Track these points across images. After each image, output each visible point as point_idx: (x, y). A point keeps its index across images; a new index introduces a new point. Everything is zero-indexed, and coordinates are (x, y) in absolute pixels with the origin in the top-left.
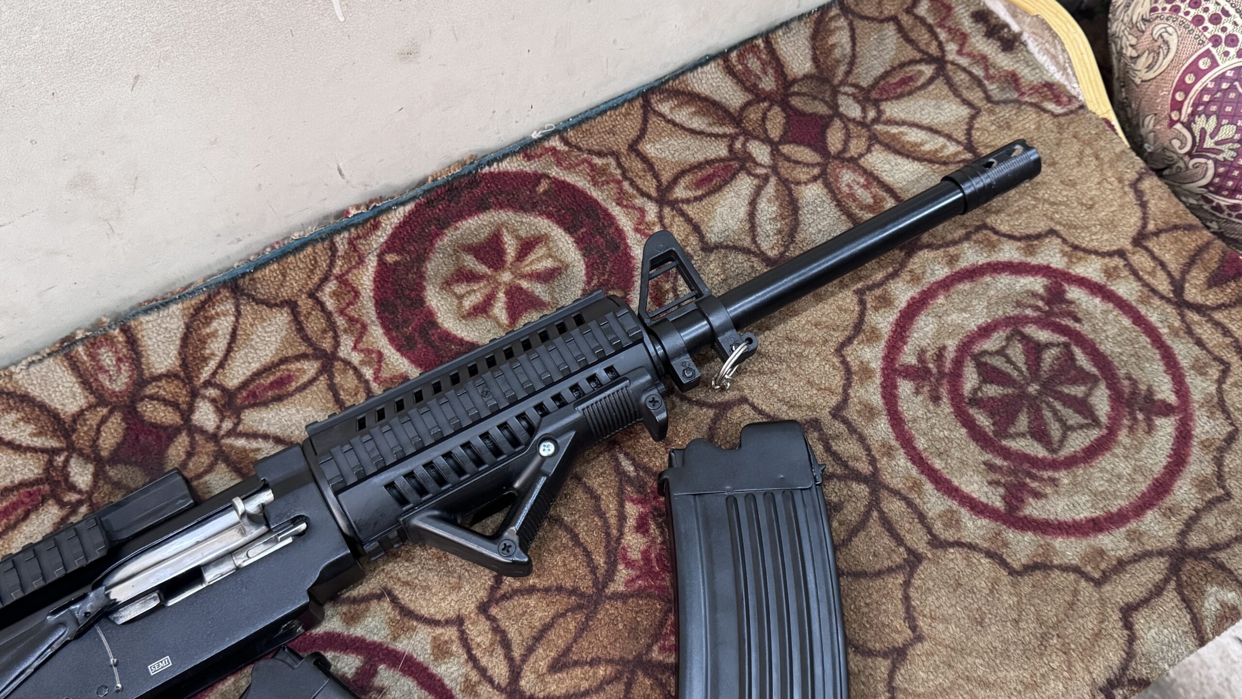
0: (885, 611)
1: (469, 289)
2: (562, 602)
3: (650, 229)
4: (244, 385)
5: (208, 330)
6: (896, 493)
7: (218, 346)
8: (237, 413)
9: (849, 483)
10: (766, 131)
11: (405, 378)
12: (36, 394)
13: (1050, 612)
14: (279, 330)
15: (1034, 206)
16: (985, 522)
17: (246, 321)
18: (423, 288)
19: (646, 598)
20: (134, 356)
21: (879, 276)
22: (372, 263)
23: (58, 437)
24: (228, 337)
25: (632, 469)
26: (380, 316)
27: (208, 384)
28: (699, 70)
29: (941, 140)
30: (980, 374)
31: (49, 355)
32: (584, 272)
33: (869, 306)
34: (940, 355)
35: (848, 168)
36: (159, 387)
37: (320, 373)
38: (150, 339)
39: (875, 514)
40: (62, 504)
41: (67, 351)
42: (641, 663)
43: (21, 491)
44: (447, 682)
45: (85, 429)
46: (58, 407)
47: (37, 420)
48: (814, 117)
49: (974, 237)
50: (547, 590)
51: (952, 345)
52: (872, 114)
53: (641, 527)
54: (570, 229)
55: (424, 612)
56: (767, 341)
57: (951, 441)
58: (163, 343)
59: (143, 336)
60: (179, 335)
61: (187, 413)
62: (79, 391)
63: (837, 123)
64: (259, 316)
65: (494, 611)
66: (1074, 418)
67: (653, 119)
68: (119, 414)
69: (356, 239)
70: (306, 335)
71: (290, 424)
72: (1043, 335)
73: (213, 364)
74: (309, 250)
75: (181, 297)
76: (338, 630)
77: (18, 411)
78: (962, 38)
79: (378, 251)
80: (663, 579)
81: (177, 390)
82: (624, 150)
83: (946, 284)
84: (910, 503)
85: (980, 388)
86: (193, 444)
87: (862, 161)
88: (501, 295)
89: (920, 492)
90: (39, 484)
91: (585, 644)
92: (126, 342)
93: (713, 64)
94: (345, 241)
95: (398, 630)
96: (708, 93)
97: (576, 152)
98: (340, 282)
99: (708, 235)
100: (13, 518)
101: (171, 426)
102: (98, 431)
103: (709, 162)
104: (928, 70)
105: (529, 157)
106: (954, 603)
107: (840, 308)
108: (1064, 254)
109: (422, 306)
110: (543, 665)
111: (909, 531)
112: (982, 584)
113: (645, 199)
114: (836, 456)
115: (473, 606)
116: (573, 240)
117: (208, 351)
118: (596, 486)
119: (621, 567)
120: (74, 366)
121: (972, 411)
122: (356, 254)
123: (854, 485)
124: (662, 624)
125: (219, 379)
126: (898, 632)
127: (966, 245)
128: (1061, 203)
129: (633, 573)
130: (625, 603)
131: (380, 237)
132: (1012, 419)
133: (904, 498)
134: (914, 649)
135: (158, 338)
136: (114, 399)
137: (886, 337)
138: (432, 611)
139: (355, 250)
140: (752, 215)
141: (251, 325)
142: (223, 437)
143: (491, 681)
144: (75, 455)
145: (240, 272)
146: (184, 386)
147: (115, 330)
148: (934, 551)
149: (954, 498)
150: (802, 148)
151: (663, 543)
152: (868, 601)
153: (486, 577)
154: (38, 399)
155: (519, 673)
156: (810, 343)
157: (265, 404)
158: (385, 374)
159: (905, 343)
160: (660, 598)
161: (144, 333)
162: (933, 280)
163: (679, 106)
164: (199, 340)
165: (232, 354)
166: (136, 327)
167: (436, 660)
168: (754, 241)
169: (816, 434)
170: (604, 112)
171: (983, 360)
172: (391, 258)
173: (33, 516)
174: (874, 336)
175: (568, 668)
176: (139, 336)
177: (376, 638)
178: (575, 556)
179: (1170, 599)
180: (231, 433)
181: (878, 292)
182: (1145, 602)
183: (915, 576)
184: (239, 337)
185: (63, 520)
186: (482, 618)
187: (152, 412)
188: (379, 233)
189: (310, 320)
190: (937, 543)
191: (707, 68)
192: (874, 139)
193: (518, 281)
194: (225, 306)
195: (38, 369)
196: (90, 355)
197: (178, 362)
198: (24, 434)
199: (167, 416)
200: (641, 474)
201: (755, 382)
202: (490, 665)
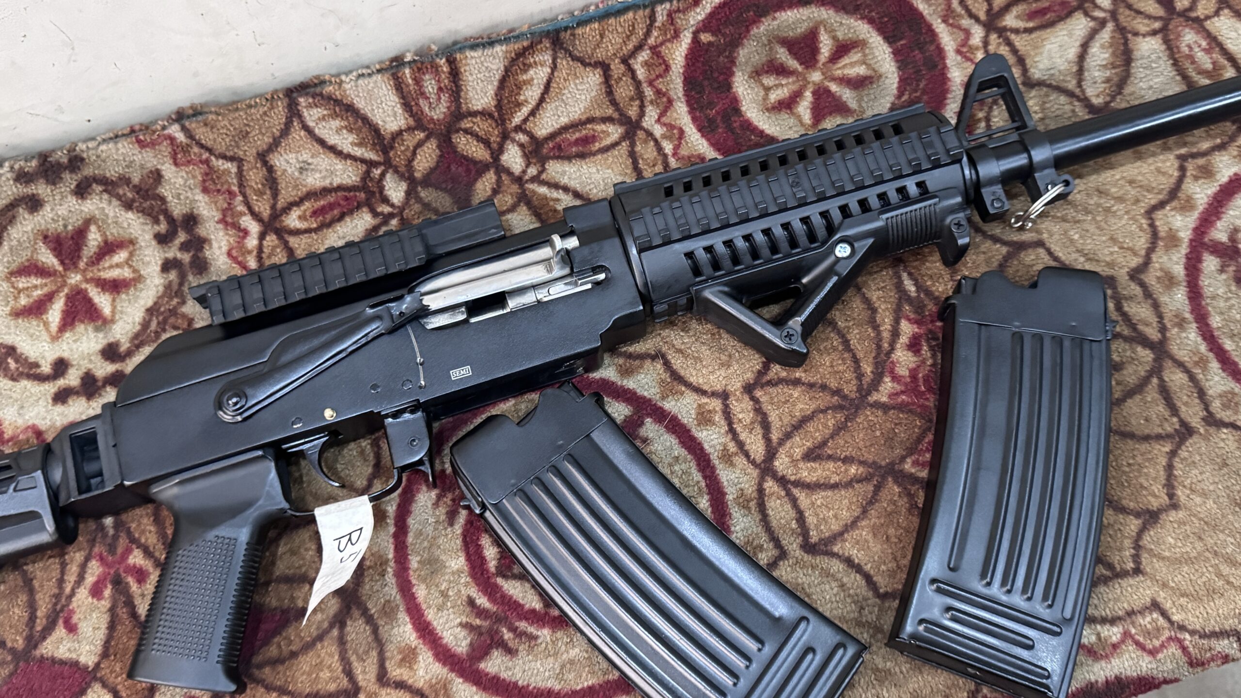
0: (1146, 474)
1: (777, 82)
2: (824, 400)
3: (972, 53)
4: (552, 136)
5: (525, 77)
6: (1180, 365)
7: (531, 94)
8: (542, 162)
9: (1134, 345)
11: (702, 159)
12: (360, 106)
14: (590, 90)
17: (561, 75)
18: (732, 74)
19: (907, 413)
20: (454, 89)
21: (1205, 145)
22: (686, 39)
23: (377, 151)
24: (542, 87)
25: (913, 289)
26: (687, 94)
27: (518, 129)
31: (379, 71)
32: (895, 85)
33: (1188, 174)
35: (1192, 28)
36: (474, 123)
37: (623, 138)
38: (471, 74)
39: (1155, 381)
40: (375, 214)
41: (394, 71)
42: (893, 471)
43: (339, 194)
44: (706, 446)
45: (403, 148)
46: (380, 123)
47: (359, 131)
50: (811, 386)
53: (914, 346)
54: (889, 39)
55: (693, 380)
58: (482, 81)
59: (465, 71)
60: (497, 77)
61: (497, 153)
62: (400, 111)
64: (573, 72)
65: (758, 393)
68: (435, 141)
69: (675, 12)
70: (615, 99)
71: (589, 181)
73: (525, 110)
74: (630, 15)
75: (506, 39)
76: (613, 379)
77: (342, 119)
79: (694, 28)
80: (927, 399)
81: (491, 130)
84: (1192, 378)
86: (499, 181)
87: (1209, 25)
88: (808, 95)
89: (1205, 369)
90: (355, 191)
91: (842, 442)
92: (450, 73)
94: (665, 13)
95: (668, 391)
98: (653, 53)
99: (1032, 70)
100: (328, 217)
101: (481, 161)
102: (414, 153)
106: (1217, 480)
107: (1158, 170)
109: (728, 91)
110: (798, 452)
113: (973, 21)
114: (1125, 316)
115: (739, 384)
116: (890, 50)
117: (522, 98)
118: (874, 299)
119: (887, 379)
120: (399, 86)
122: (672, 28)
123: (1139, 349)
124: (919, 440)
125: (529, 125)
126: (1155, 496)
129: (899, 388)
130: (885, 413)
131: (699, 15)
133: (1187, 371)
134: (1167, 516)
135: (479, 76)
136: (432, 126)
137: (1201, 208)
138: (701, 381)
139: (672, 24)
140: (1082, 57)
141: (564, 79)
142: (527, 181)
143: (747, 455)
144: (390, 171)
145: (565, 24)
146: (497, 126)
147: (441, 59)
148: (1208, 428)
151: (934, 365)
152: (1131, 461)
153: (755, 361)
154: (362, 112)
155: (775, 454)
156: (1120, 199)
157: (569, 158)
158: (684, 152)
159: (1219, 219)
160: (921, 416)
161: (467, 68)
164: (516, 85)
165: (544, 105)
166: (461, 60)
167: (699, 425)
168: (1079, 85)
169: (1110, 291)
172: (706, 38)
173: (348, 219)
174: (1188, 206)
175: (822, 460)
176: (462, 70)
177: (646, 394)
178: (843, 359)
180: (535, 179)
181: (1201, 161)
183: (1183, 448)
184: (552, 89)
185: (376, 228)
186: (746, 398)
187: (465, 145)
188: (698, 10)
189: (620, 85)
190: (1212, 421)
193: (827, 83)
194: (543, 56)
195: (366, 82)
196: (415, 79)
197: (493, 103)
198: (346, 141)
199: (477, 151)
200: (922, 296)
201: (1056, 228)
202: (748, 441)
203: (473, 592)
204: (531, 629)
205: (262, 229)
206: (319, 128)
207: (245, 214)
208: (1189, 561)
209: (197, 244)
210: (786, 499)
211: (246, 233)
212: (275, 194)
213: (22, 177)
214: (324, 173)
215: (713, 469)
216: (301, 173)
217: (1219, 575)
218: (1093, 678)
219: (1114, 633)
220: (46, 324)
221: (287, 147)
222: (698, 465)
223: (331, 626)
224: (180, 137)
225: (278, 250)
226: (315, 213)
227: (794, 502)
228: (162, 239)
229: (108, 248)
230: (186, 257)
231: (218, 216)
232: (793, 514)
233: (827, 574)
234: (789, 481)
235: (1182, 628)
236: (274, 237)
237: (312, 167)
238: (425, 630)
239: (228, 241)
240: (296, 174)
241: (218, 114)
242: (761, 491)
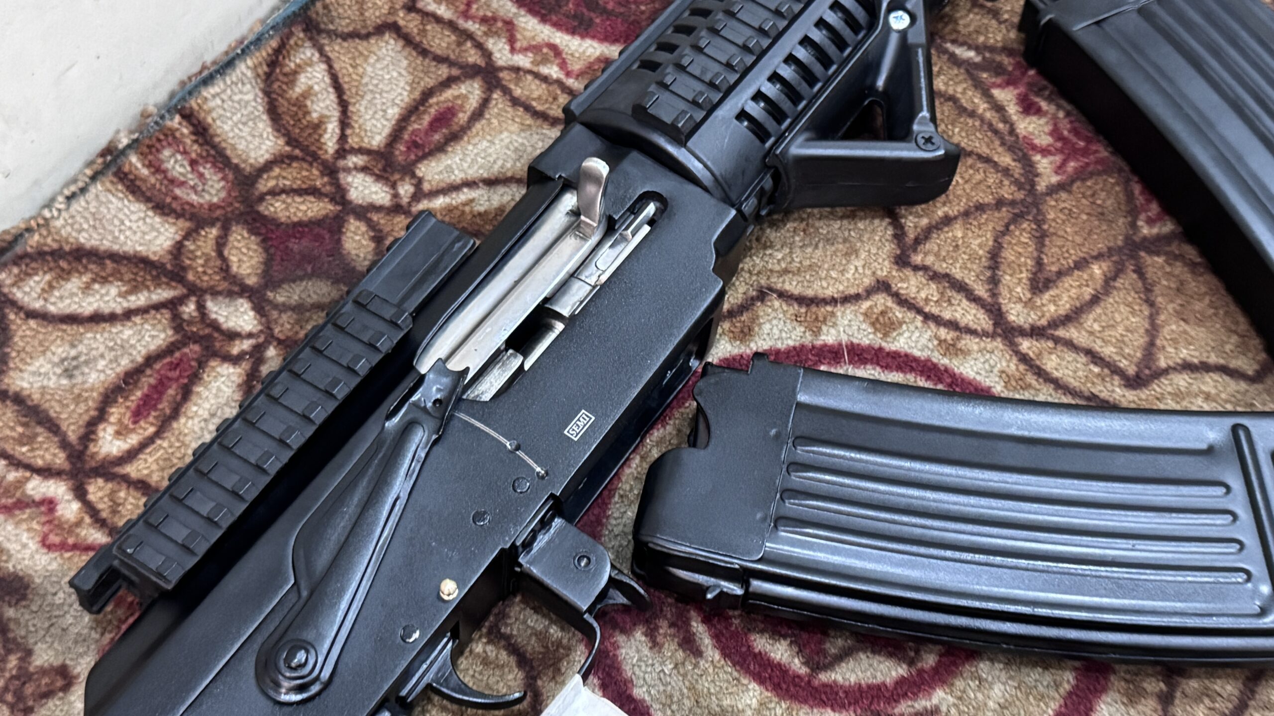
2: (991, 223)
4: (394, 137)
5: (298, 90)
7: (324, 105)
8: (408, 171)
12: (94, 243)
14: (395, 62)
17: (343, 65)
19: (1091, 178)
20: (212, 152)
23: (168, 284)
24: (331, 90)
25: (971, 54)
27: (342, 152)
31: (94, 178)
36: (276, 178)
37: (488, 91)
38: (224, 121)
40: (235, 360)
41: (113, 169)
42: (1137, 245)
43: (157, 366)
44: (917, 353)
45: (200, 261)
46: (139, 248)
47: (117, 275)
50: (966, 214)
53: (1028, 108)
55: (830, 292)
58: (245, 124)
60: (261, 108)
61: (339, 195)
62: (158, 219)
64: (357, 54)
65: (917, 259)
68: (240, 227)
70: (437, 56)
71: (492, 160)
73: (332, 128)
75: (244, 50)
76: (736, 351)
77: (81, 274)
80: (1096, 152)
81: (305, 173)
86: (372, 224)
90: (179, 349)
91: (1056, 250)
92: (195, 133)
95: (813, 323)
100: (165, 406)
101: (325, 217)
102: (223, 258)
110: (1022, 291)
115: (887, 263)
117: (315, 115)
119: (1037, 158)
120: (135, 187)
124: (1130, 197)
125: (353, 141)
129: (1058, 158)
130: (1070, 192)
135: (236, 118)
136: (219, 212)
138: (841, 288)
141: (354, 67)
142: (409, 204)
143: (972, 332)
144: (207, 297)
146: (311, 164)
147: (172, 119)
151: (1068, 114)
153: (880, 229)
154: (103, 249)
155: (1000, 309)
157: (441, 148)
158: (576, 65)
160: (1107, 171)
164: (294, 105)
165: (351, 108)
166: (200, 107)
167: (886, 335)
173: (198, 390)
175: (1054, 282)
176: (209, 120)
177: (791, 343)
180: (418, 195)
184: (346, 86)
185: (252, 376)
186: (908, 272)
187: (287, 209)
189: (430, 38)
194: (304, 53)
195: (83, 203)
196: (150, 165)
197: (281, 142)
198: (110, 299)
199: (310, 208)
200: (987, 55)
202: (958, 316)
205: (70, 483)
206: (54, 304)
207: (28, 479)
210: (1059, 347)
211: (50, 504)
212: (53, 427)
214: (110, 356)
215: (950, 369)
216: (71, 377)
221: (23, 355)
225: (122, 494)
226: (138, 414)
227: (1070, 345)
232: (1083, 359)
234: (1043, 328)
236: (100, 481)
237: (83, 358)
239: (29, 530)
240: (64, 382)
242: (1024, 359)
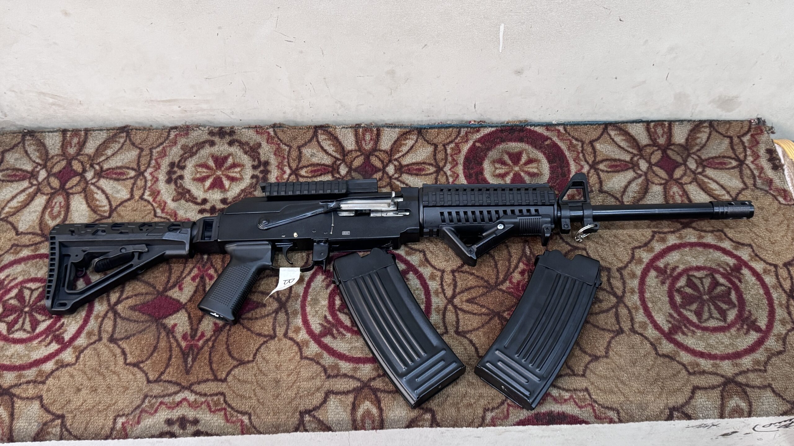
0: (599, 342)
1: (501, 167)
2: (481, 283)
4: (408, 165)
5: (404, 142)
6: (627, 307)
7: (405, 149)
8: (401, 173)
9: (610, 295)
10: (650, 158)
12: (340, 138)
13: (664, 373)
14: (427, 152)
15: (748, 233)
16: (657, 333)
17: (418, 145)
18: (484, 160)
19: (511, 296)
20: (376, 140)
21: (666, 230)
22: (470, 143)
23: (341, 155)
25: (529, 252)
26: (464, 163)
27: (396, 160)
28: (635, 124)
29: (724, 192)
30: (687, 282)
31: (350, 127)
32: (547, 179)
33: (655, 238)
34: (674, 269)
35: (678, 186)
36: (380, 154)
37: (435, 172)
38: (384, 137)
39: (614, 310)
40: (333, 176)
41: (356, 128)
42: (499, 315)
43: (322, 167)
44: (430, 287)
45: (351, 157)
46: (345, 145)
47: (337, 147)
48: (675, 161)
49: (715, 233)
51: (682, 267)
52: (700, 170)
53: (522, 273)
54: (550, 162)
55: (433, 263)
56: (605, 233)
57: (660, 300)
58: (388, 140)
59: (383, 135)
60: (394, 140)
61: (385, 166)
62: (354, 143)
63: (683, 168)
64: (423, 145)
66: (716, 314)
67: (605, 135)
68: (363, 157)
69: (469, 133)
70: (436, 158)
72: (722, 280)
73: (400, 154)
74: (451, 129)
75: (401, 127)
76: (402, 255)
77: (332, 141)
78: (757, 157)
79: (475, 140)
80: (521, 293)
81: (385, 157)
82: (587, 142)
83: (692, 245)
84: (630, 312)
85: (683, 287)
86: (383, 176)
87: (685, 186)
88: (511, 174)
89: (637, 311)
90: (329, 167)
91: (482, 299)
92: (376, 134)
93: (641, 124)
94: (465, 132)
95: (422, 264)
96: (634, 134)
97: (567, 135)
98: (456, 145)
99: (604, 186)
100: (316, 174)
101: (378, 168)
102: (354, 159)
103: (619, 160)
104: (734, 163)
105: (548, 130)
107: (643, 234)
108: (750, 255)
109: (481, 165)
110: (465, 298)
111: (624, 322)
112: (642, 352)
113: (586, 163)
114: (610, 284)
115: (450, 269)
116: (549, 166)
117: (401, 149)
118: (512, 252)
119: (508, 282)
120: (356, 135)
121: (675, 294)
122: (466, 138)
123: (612, 297)
124: (513, 306)
125: (400, 160)
126: (600, 351)
127: (710, 234)
128: (761, 237)
129: (511, 286)
130: (503, 294)
131: (478, 136)
132: (691, 303)
133: (629, 310)
134: (602, 359)
135: (387, 138)
136: (364, 151)
137: (656, 253)
138: (436, 264)
139: (467, 136)
140: (627, 187)
141: (419, 147)
142: (393, 179)
143: (445, 295)
144: (343, 163)
145: (424, 127)
146: (388, 157)
147: (375, 128)
148: (630, 332)
149: (649, 319)
150: (662, 171)
151: (527, 281)
152: (594, 336)
153: (459, 262)
154: (340, 140)
155: (455, 297)
156: (623, 241)
157: (412, 174)
158: (456, 182)
159: (662, 258)
160: (516, 298)
162: (688, 241)
163: (619, 135)
164: (400, 144)
165: (408, 153)
166: (382, 131)
167: (430, 279)
168: (622, 196)
169: (607, 273)
170: (587, 124)
171: (691, 278)
172: (478, 144)
173: (323, 175)
174: (651, 250)
175: (473, 303)
177: (413, 263)
178: (493, 271)
179: (716, 393)
180: (396, 179)
181: (662, 235)
182: (705, 389)
183: (618, 337)
184: (413, 149)
186: (451, 274)
187: (374, 161)
188: (478, 134)
189: (439, 154)
190: (633, 330)
191: (638, 125)
192: (695, 180)
193: (520, 172)
194: (413, 136)
195: (345, 130)
196: (363, 134)
197: (390, 149)
198: (331, 149)
199: (378, 164)
200: (531, 256)
201: (592, 245)
202: (447, 289)
203: (327, 314)
204: (344, 332)
205: (291, 172)
206: (323, 143)
207: (286, 166)
208: (606, 378)
209: (266, 172)
210: (454, 314)
211: (285, 172)
212: (299, 162)
213: (211, 133)
214: (319, 158)
215: (430, 296)
216: (311, 156)
217: (617, 386)
218: (553, 409)
219: (567, 395)
220: (204, 186)
221: (309, 147)
222: (425, 293)
223: (273, 312)
224: (272, 133)
225: (295, 180)
226: (311, 172)
227: (457, 315)
228: (254, 167)
229: (234, 165)
230: (261, 176)
231: (277, 164)
232: (455, 319)
233: (461, 343)
234: (458, 308)
235: (596, 402)
236: (294, 176)
237: (316, 155)
238: (306, 322)
239: (278, 173)
240: (309, 156)
241: (288, 128)
242: (445, 308)
